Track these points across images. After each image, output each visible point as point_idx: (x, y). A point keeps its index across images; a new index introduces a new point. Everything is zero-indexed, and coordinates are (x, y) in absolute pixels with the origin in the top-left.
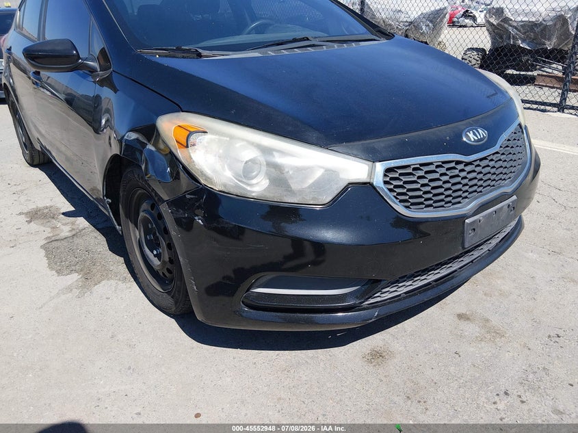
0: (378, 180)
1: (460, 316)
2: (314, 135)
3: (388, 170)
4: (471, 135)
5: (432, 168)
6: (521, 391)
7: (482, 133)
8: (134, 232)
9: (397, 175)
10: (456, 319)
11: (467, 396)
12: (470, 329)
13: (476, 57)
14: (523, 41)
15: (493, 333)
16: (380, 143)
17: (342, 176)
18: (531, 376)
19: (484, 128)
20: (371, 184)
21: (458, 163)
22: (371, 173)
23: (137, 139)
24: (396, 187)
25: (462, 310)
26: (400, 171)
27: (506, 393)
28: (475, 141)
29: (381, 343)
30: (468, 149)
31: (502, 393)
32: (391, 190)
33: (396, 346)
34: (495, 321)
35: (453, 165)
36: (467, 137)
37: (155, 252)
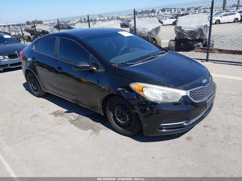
0: (189, 95)
1: (204, 126)
2: (172, 86)
3: (190, 92)
4: (204, 81)
5: (198, 90)
6: (226, 141)
7: (206, 80)
8: (111, 114)
9: (192, 93)
10: (203, 127)
11: (214, 144)
12: (208, 129)
13: (173, 43)
14: (189, 37)
15: (214, 129)
16: (187, 85)
17: (180, 94)
18: (226, 137)
19: (206, 79)
20: (187, 96)
21: (203, 88)
22: (187, 93)
23: (122, 90)
24: (192, 96)
25: (204, 125)
26: (192, 92)
27: (223, 142)
28: (205, 82)
29: (188, 136)
30: (204, 85)
31: (221, 142)
32: (191, 97)
33: (192, 136)
34: (213, 126)
35: (202, 89)
36: (203, 81)
37: (121, 119)
